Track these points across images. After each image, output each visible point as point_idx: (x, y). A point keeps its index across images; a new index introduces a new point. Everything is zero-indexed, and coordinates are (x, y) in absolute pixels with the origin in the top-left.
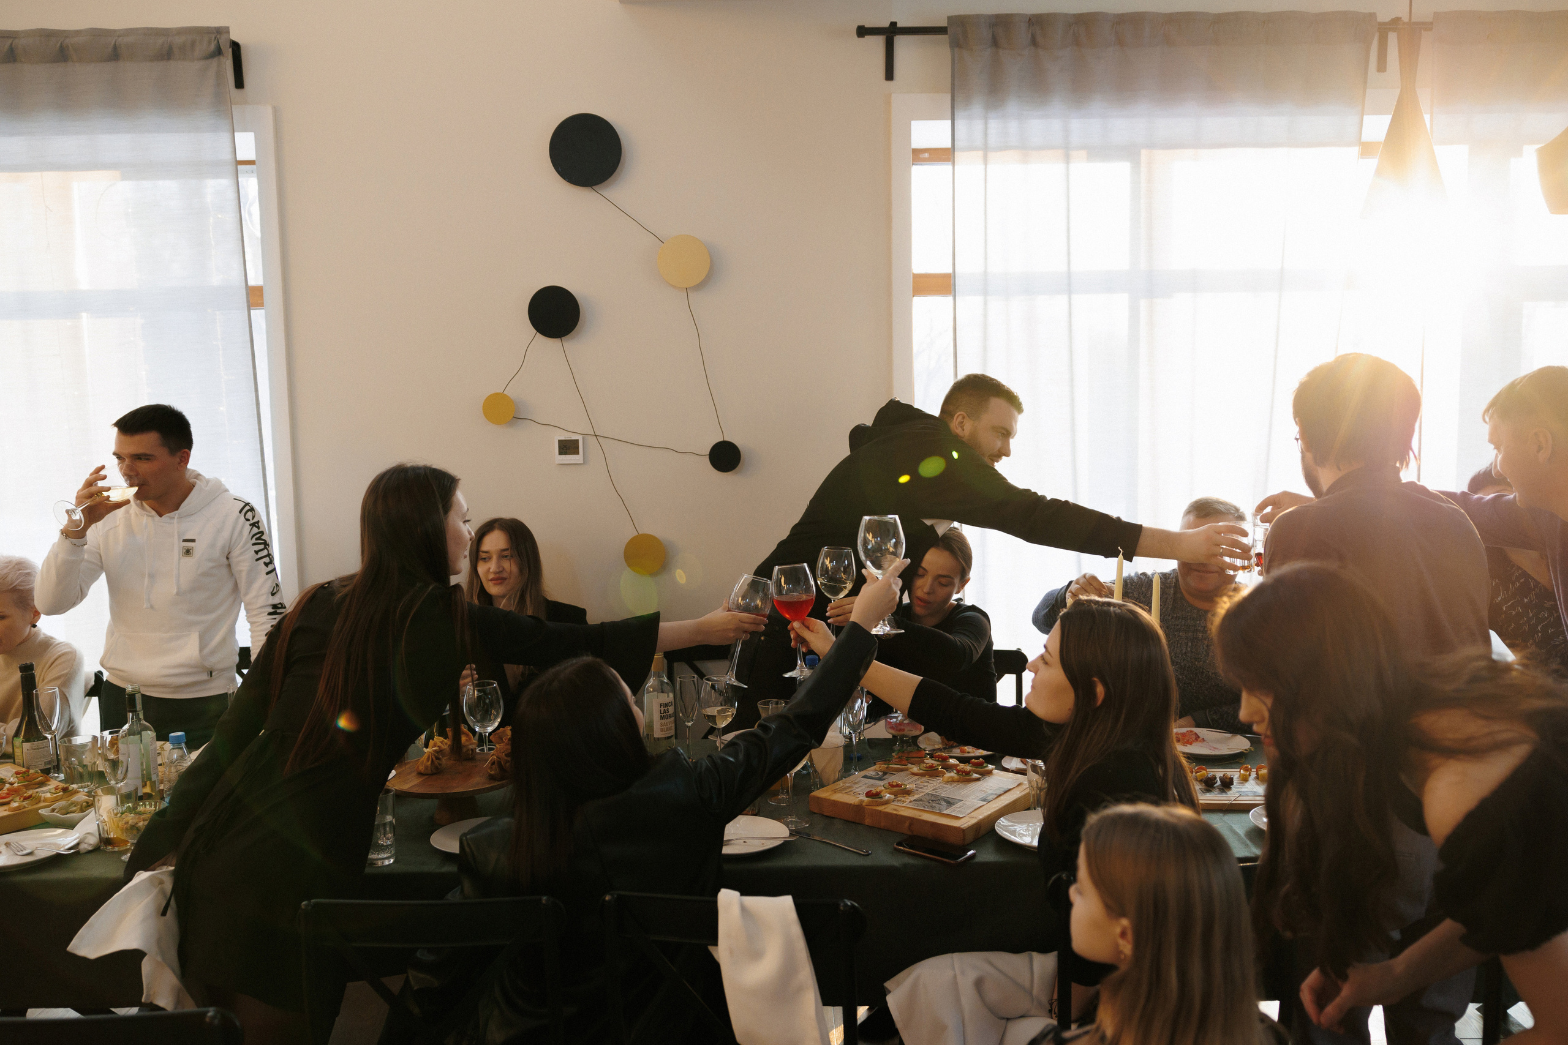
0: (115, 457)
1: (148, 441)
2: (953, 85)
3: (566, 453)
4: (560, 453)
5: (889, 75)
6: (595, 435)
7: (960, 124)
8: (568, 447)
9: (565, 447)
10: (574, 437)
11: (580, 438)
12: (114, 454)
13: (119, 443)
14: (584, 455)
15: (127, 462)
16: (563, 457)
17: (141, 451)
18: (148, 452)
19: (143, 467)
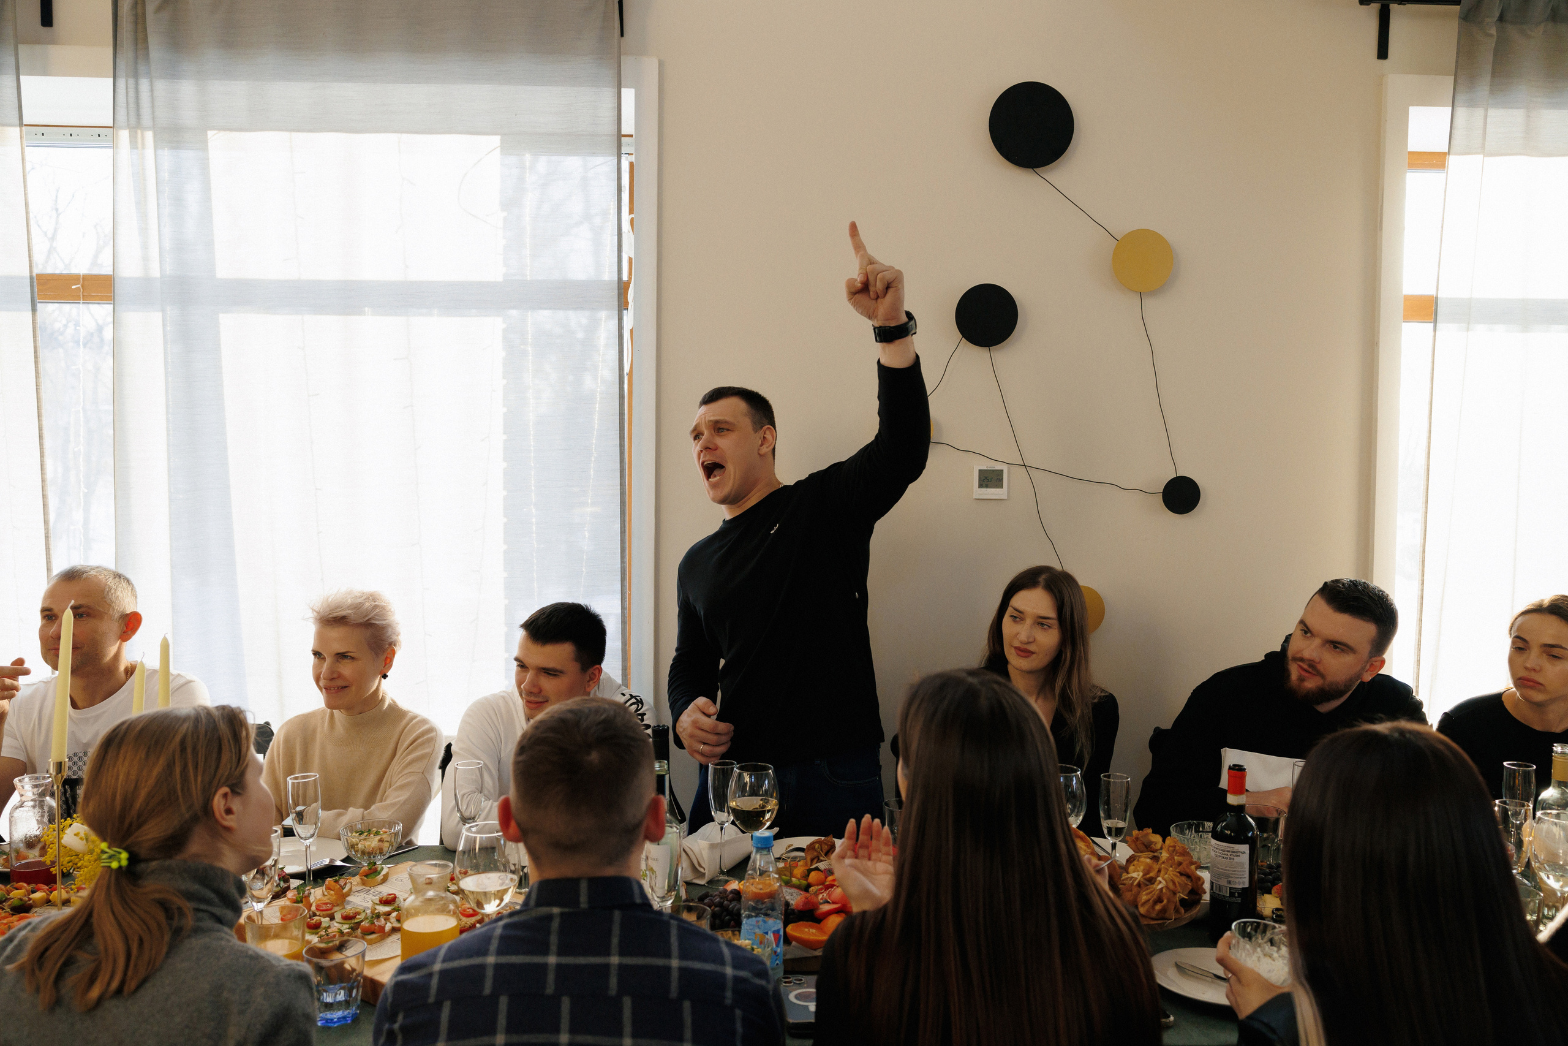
0: (515, 663)
1: (560, 654)
2: (1456, 68)
3: (987, 487)
4: (981, 486)
5: (1383, 52)
6: (1025, 465)
7: (1461, 112)
8: (990, 479)
9: (986, 478)
10: (998, 467)
11: (1004, 468)
12: (516, 659)
13: (523, 647)
14: (1009, 487)
15: (529, 676)
16: (984, 490)
17: (551, 664)
18: (558, 667)
19: (548, 685)
